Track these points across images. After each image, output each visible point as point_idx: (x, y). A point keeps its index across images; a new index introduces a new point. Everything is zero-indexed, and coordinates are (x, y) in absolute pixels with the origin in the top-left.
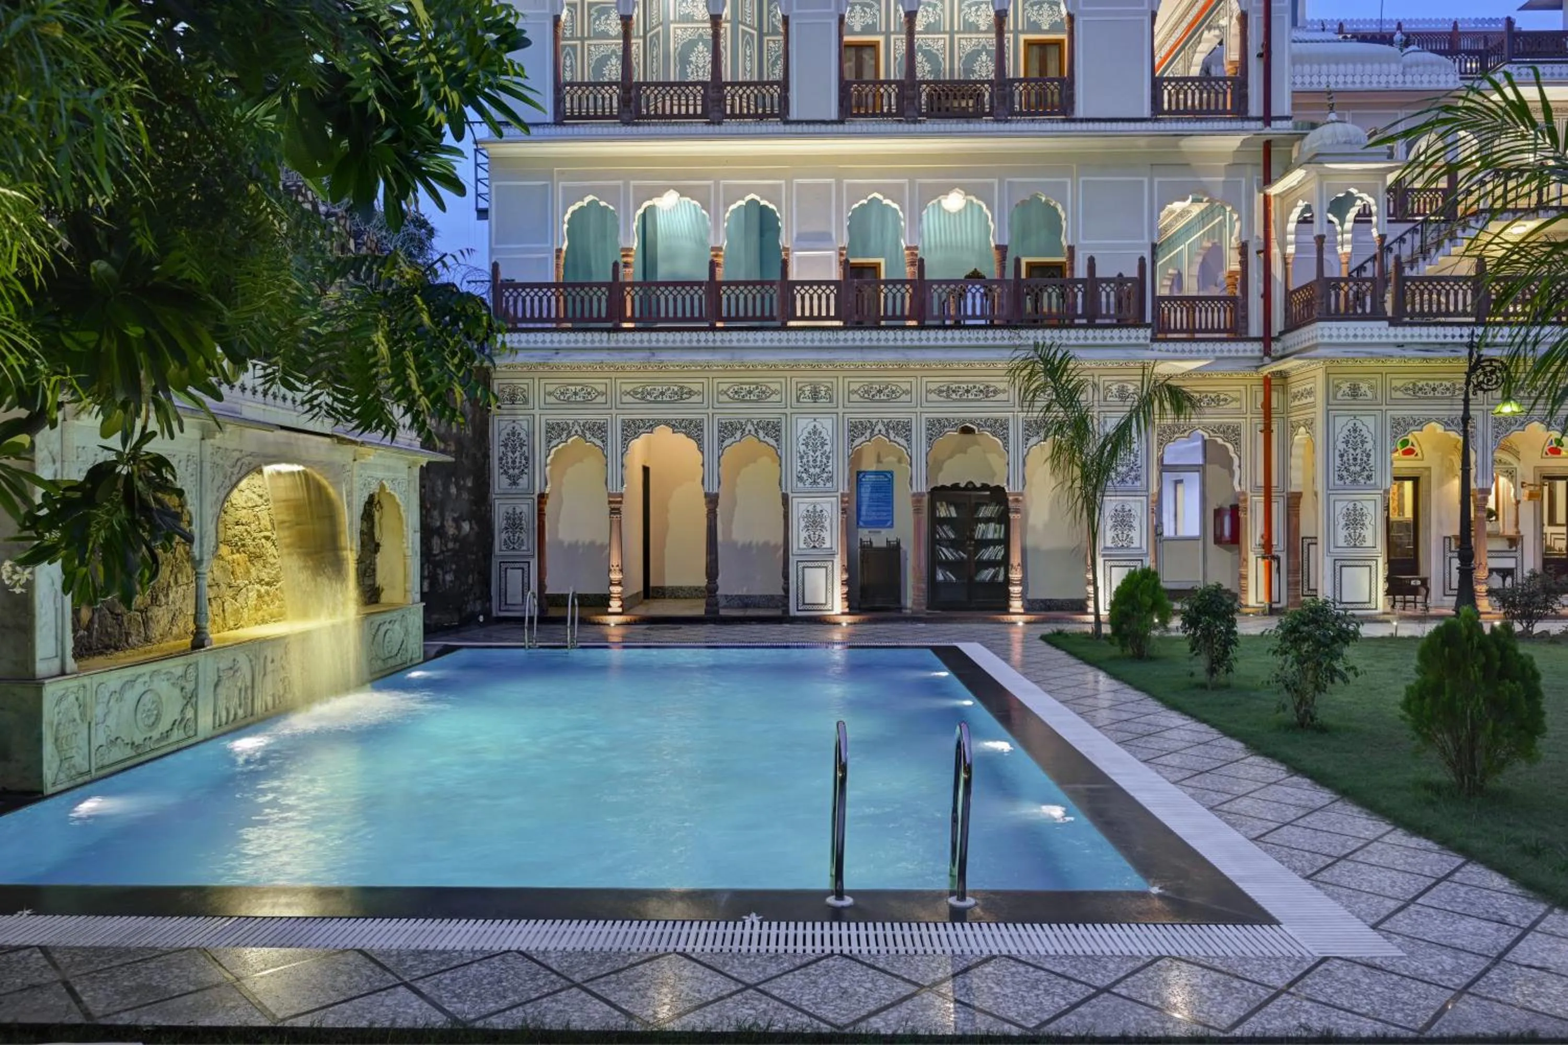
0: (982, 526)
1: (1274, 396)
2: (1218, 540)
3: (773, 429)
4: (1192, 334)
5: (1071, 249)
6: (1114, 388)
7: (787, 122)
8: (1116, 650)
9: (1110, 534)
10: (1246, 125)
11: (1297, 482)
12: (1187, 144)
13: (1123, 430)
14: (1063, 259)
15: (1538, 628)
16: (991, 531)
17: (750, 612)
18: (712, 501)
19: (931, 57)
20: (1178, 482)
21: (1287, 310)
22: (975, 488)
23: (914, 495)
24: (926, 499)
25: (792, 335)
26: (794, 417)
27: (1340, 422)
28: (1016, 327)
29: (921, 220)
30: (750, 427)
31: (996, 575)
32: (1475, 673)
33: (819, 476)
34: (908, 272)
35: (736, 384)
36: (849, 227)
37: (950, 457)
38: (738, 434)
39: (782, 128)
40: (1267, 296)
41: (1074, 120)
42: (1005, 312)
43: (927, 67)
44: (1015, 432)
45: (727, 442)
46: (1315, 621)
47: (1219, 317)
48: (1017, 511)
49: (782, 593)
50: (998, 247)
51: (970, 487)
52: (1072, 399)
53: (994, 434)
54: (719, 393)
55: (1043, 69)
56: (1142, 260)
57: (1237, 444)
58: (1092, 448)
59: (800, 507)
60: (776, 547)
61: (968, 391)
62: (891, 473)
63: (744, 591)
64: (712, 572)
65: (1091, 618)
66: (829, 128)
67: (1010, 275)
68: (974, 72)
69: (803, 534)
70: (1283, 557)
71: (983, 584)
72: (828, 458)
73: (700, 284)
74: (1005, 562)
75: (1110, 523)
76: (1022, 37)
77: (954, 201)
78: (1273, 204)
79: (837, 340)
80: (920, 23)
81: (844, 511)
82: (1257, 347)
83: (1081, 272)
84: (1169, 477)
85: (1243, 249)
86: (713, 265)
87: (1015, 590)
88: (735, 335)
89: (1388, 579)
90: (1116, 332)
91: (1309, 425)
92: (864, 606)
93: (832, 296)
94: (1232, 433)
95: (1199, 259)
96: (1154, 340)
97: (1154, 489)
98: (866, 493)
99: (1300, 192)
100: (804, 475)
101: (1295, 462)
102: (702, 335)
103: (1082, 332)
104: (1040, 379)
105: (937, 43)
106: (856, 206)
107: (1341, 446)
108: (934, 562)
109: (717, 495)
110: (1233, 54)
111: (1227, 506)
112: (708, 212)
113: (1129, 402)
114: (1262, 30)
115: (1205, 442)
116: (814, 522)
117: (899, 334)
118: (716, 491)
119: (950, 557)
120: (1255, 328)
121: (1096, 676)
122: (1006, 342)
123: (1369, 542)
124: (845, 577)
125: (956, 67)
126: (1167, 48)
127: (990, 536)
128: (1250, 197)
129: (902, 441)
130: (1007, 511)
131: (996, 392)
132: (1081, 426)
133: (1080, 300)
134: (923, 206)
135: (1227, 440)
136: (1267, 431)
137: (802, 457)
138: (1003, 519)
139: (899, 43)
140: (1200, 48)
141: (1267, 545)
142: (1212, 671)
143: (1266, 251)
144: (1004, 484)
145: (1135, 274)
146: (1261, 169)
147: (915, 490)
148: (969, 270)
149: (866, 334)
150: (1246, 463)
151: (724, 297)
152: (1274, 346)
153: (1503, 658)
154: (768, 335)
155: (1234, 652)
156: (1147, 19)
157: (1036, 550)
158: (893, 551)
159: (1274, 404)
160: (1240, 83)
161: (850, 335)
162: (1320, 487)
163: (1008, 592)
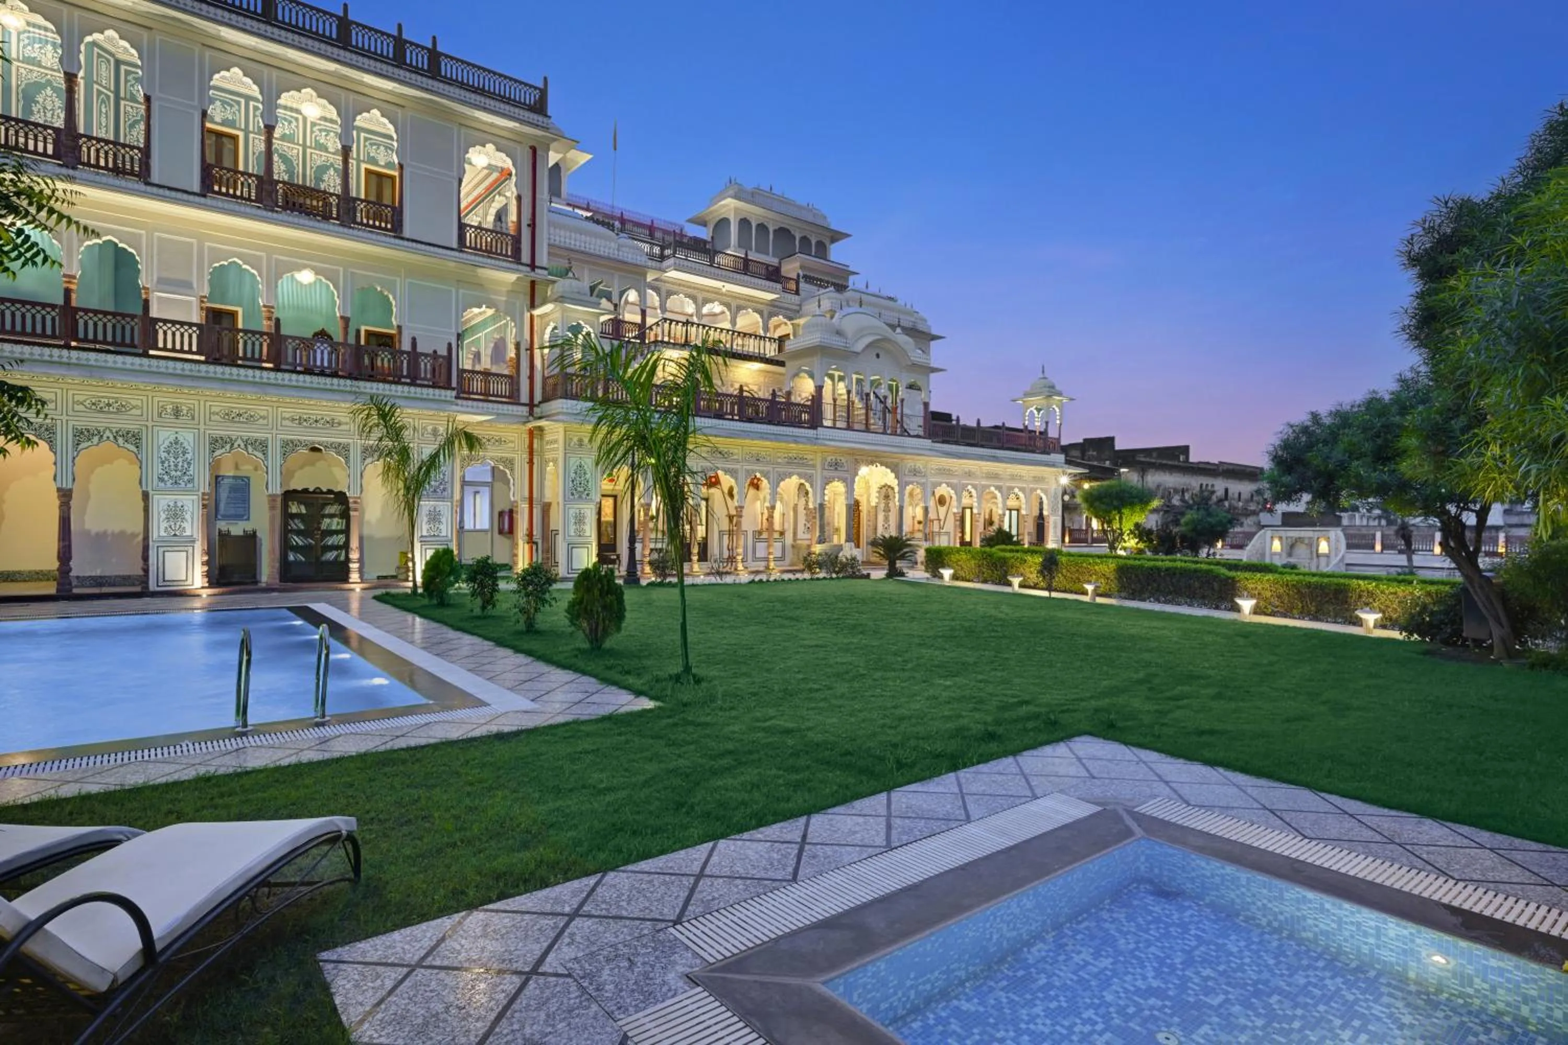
0: (327, 521)
1: (535, 441)
2: (501, 532)
3: (134, 438)
4: (486, 396)
5: (399, 327)
6: (430, 428)
7: (148, 184)
8: (426, 601)
9: (425, 527)
10: (521, 267)
11: (549, 496)
12: (480, 271)
13: (434, 457)
14: (393, 332)
15: (668, 580)
16: (336, 524)
17: (105, 590)
18: (65, 496)
19: (285, 159)
20: (476, 493)
21: (544, 388)
22: (322, 492)
23: (270, 496)
24: (279, 500)
25: (154, 362)
26: (156, 429)
27: (572, 461)
28: (356, 379)
29: (276, 287)
30: (108, 433)
31: (338, 556)
32: (596, 592)
33: (180, 478)
34: (265, 325)
35: (94, 397)
36: (210, 281)
37: (301, 468)
38: (96, 439)
39: (142, 187)
40: (531, 378)
41: (402, 238)
42: (347, 366)
43: (283, 167)
44: (355, 454)
45: (82, 445)
46: (536, 574)
47: (503, 388)
48: (356, 510)
49: (141, 573)
50: (342, 317)
51: (318, 491)
52: (398, 435)
53: (338, 453)
54: (74, 402)
55: (380, 195)
56: (450, 345)
57: (512, 470)
58: (413, 467)
59: (160, 503)
60: (134, 535)
61: (316, 421)
62: (248, 478)
63: (98, 572)
64: (65, 555)
65: (411, 584)
66: (191, 198)
67: (351, 340)
68: (323, 181)
69: (164, 525)
70: (540, 542)
71: (328, 563)
72: (189, 463)
73: (53, 307)
74: (346, 546)
75: (425, 519)
76: (363, 166)
77: (306, 277)
78: (536, 322)
79: (199, 371)
80: (277, 133)
81: (204, 506)
82: (525, 410)
83: (406, 346)
84: (469, 490)
85: (518, 346)
86: (68, 292)
87: (354, 566)
88: (92, 356)
89: (598, 555)
90: (431, 391)
91: (555, 461)
92: (223, 581)
93: (194, 336)
94: (510, 463)
95: (492, 345)
96: (457, 397)
97: (457, 496)
98: (224, 495)
99: (551, 317)
100: (166, 478)
101: (547, 483)
102: (56, 352)
103: (406, 388)
104: (375, 419)
105: (294, 151)
106: (217, 265)
107: (573, 475)
108: (286, 546)
109: (71, 491)
110: (513, 217)
111: (507, 510)
112: (60, 242)
113: (439, 438)
114: (530, 210)
115: (493, 468)
116: (176, 515)
117: (258, 373)
118: (70, 486)
119: (300, 543)
120: (524, 397)
121: (414, 620)
122: (348, 389)
123: (588, 534)
124: (206, 558)
125: (308, 173)
126: (470, 199)
127: (334, 528)
128: (522, 314)
129: (260, 455)
130: (348, 509)
131: (340, 424)
132: (404, 454)
133: (405, 365)
134: (279, 276)
135: (506, 466)
136: (531, 462)
137: (163, 462)
138: (345, 515)
139: (257, 141)
140: (494, 205)
141: (530, 535)
142: (483, 608)
143: (531, 349)
144: (346, 490)
145: (445, 353)
146: (528, 297)
147: (270, 491)
148: (318, 329)
149: (227, 369)
150: (518, 482)
151: (81, 322)
152: (536, 409)
153: (608, 585)
154: (129, 359)
155: (497, 596)
156: (456, 184)
157: (371, 538)
158: (251, 538)
159: (535, 446)
160: (517, 240)
161: (211, 368)
162: (561, 499)
163: (348, 568)
